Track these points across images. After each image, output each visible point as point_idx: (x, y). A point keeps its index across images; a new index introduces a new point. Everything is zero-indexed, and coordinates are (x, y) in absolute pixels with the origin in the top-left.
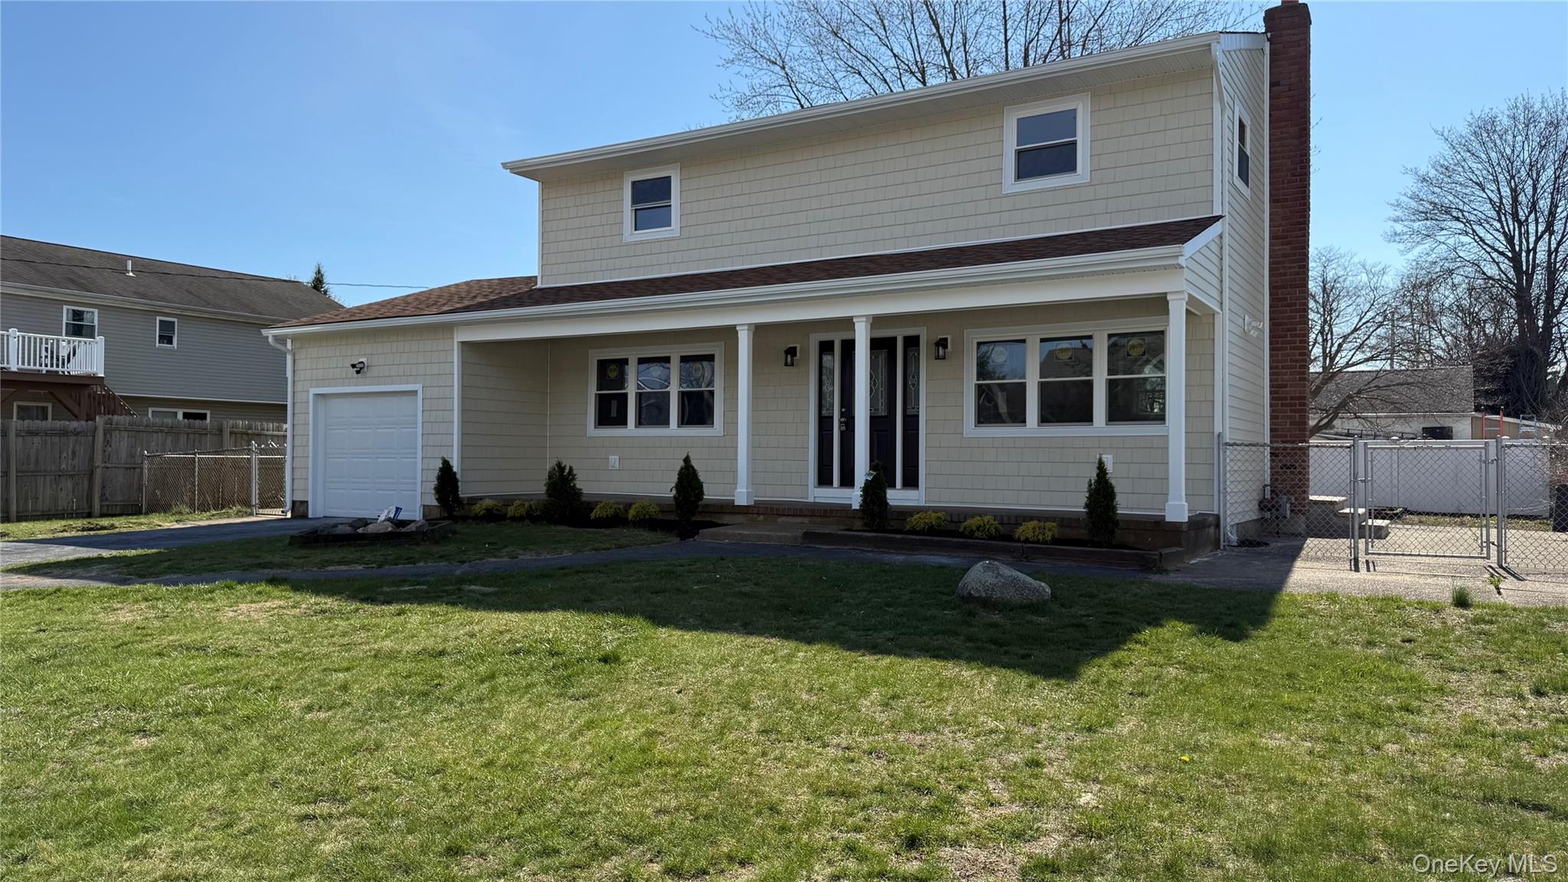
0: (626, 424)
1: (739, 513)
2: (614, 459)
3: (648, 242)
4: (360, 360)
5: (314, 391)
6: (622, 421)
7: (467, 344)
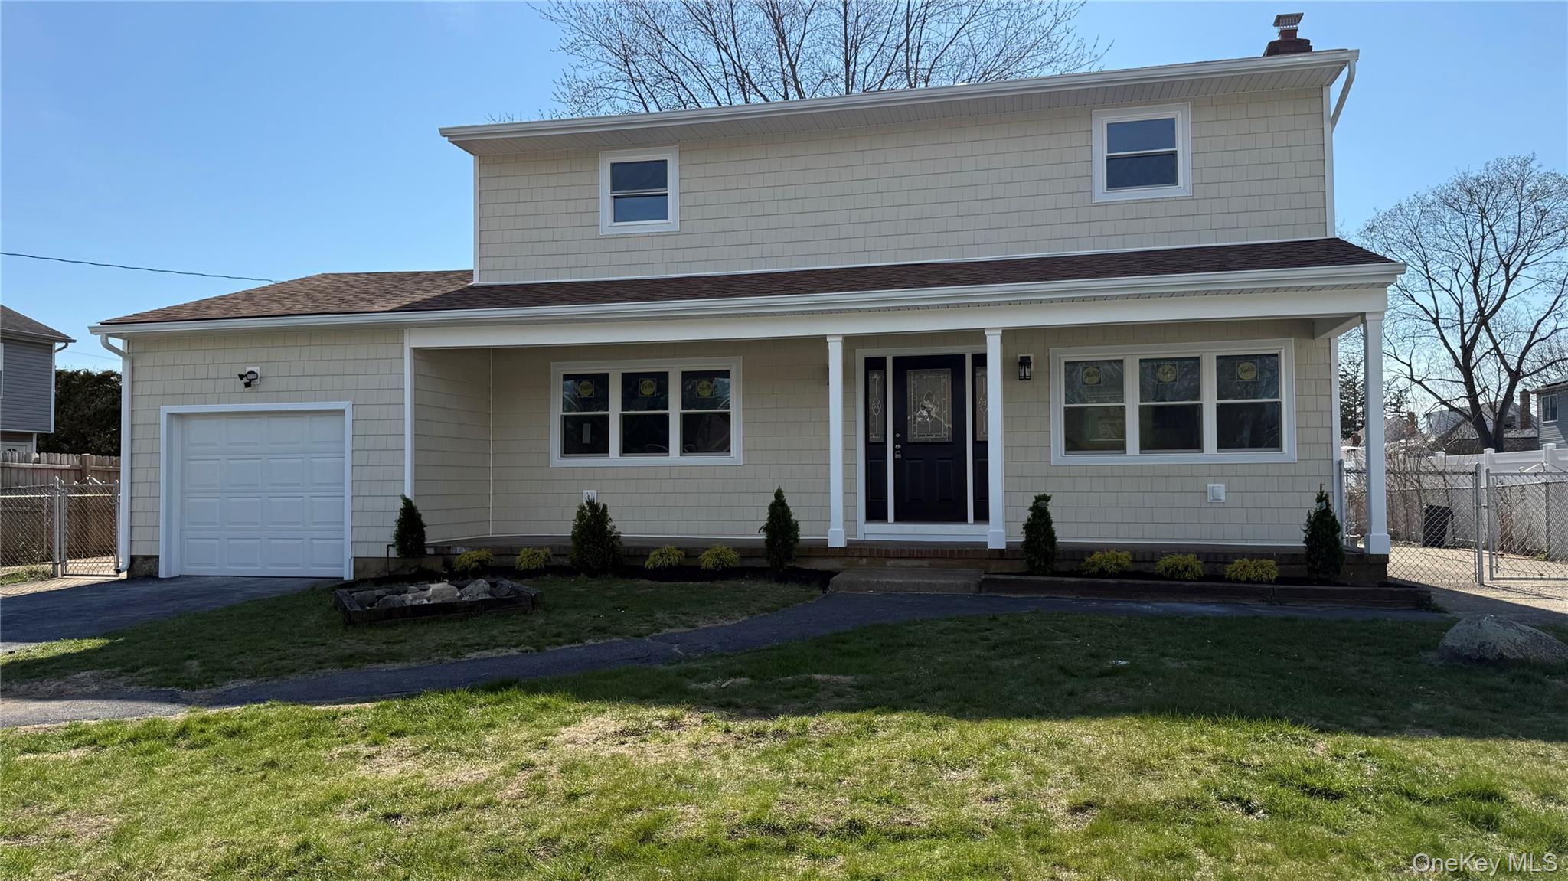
0: (608, 452)
1: (834, 557)
2: (590, 494)
3: (635, 236)
4: (249, 369)
5: (167, 409)
6: (600, 446)
7: (417, 351)
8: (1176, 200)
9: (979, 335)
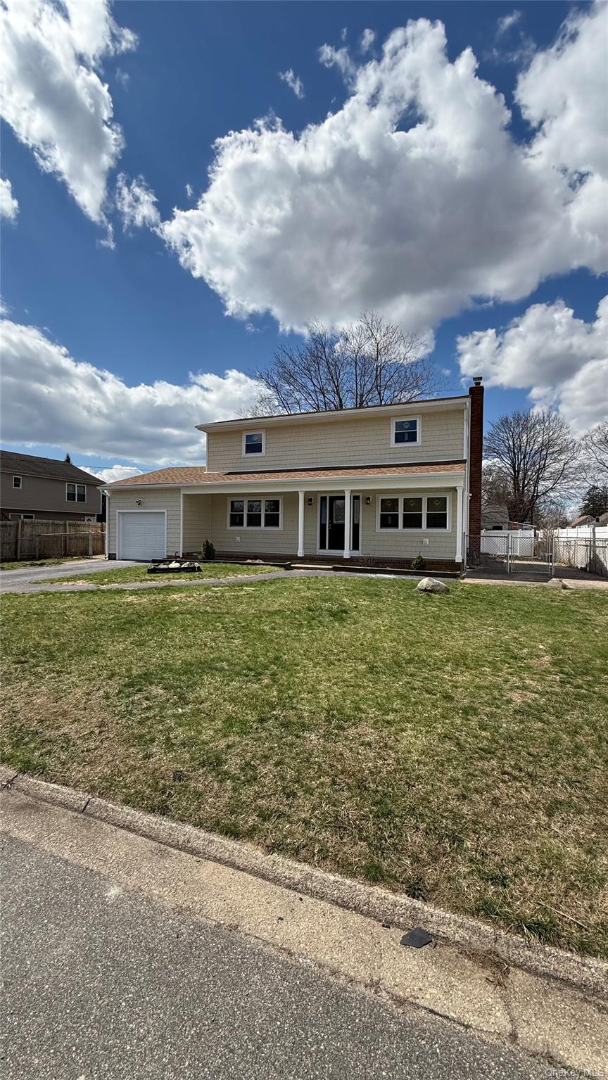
0: (243, 525)
2: (238, 539)
3: (252, 457)
4: (139, 500)
5: (118, 511)
6: (241, 524)
7: (184, 495)
8: (415, 447)
9: (343, 491)
